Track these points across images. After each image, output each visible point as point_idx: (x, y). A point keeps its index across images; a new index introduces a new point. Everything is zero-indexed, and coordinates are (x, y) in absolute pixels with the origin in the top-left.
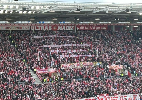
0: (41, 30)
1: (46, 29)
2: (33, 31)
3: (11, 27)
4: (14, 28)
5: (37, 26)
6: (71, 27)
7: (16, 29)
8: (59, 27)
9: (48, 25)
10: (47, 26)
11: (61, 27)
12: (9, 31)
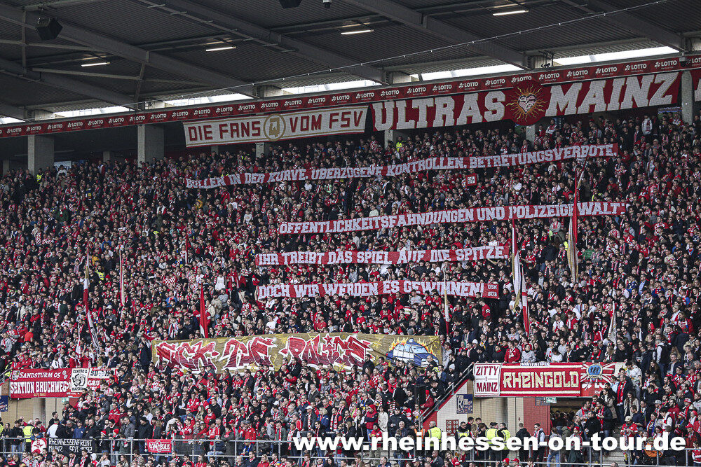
0: (438, 122)
1: (470, 118)
2: (389, 137)
3: (262, 120)
4: (275, 124)
5: (409, 103)
6: (654, 88)
7: (289, 134)
8: (556, 92)
9: (482, 86)
10: (476, 96)
11: (576, 88)
12: (253, 145)
